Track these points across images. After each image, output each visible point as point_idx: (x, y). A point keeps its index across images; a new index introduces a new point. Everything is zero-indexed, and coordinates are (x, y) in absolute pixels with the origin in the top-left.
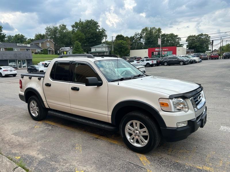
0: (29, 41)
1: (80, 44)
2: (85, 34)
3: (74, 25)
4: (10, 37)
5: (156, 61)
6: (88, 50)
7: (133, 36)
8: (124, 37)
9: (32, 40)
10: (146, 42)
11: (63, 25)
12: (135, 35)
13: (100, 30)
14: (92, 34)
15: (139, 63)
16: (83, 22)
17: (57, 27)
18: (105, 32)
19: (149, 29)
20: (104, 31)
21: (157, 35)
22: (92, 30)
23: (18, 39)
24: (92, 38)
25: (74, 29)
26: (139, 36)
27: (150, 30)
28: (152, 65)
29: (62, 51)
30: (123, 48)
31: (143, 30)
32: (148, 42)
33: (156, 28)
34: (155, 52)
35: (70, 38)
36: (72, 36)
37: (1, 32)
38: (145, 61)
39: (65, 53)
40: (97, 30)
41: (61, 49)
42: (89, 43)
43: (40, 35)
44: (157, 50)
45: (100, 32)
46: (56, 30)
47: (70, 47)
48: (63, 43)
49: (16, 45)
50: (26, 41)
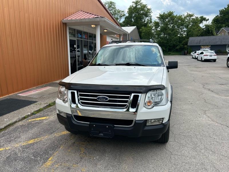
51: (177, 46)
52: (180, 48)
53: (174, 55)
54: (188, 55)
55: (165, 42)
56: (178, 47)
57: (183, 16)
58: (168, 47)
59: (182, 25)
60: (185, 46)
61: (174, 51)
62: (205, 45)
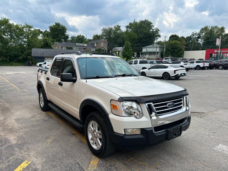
0: (87, 41)
1: (130, 44)
2: (138, 35)
3: (128, 26)
4: (73, 38)
5: (208, 64)
6: (139, 50)
7: (189, 36)
8: (178, 37)
9: (90, 40)
10: (204, 42)
11: (118, 26)
12: (192, 34)
13: (154, 29)
14: (145, 34)
15: (186, 64)
16: (137, 22)
17: (112, 28)
18: (159, 32)
19: (210, 28)
20: (157, 31)
21: (219, 34)
22: (145, 30)
23: (80, 39)
24: (144, 38)
25: (127, 30)
26: (197, 36)
27: (211, 30)
28: (203, 68)
29: (115, 51)
30: (176, 49)
31: (202, 29)
32: (207, 42)
33: (218, 27)
34: (214, 54)
35: (123, 38)
36: (125, 36)
37: (66, 33)
38: (195, 63)
39: (117, 52)
40: (151, 30)
41: (114, 49)
42: (141, 43)
43: (97, 36)
44: (216, 51)
45: (153, 32)
46: (111, 31)
47: (123, 47)
48: (116, 43)
49: (76, 44)
50: (85, 41)
51: (18, 56)
52: (22, 59)
53: (17, 65)
54: (33, 66)
55: (5, 51)
56: (20, 58)
57: (21, 26)
58: (8, 57)
59: (22, 35)
60: (29, 57)
61: (16, 61)
62: (48, 57)
